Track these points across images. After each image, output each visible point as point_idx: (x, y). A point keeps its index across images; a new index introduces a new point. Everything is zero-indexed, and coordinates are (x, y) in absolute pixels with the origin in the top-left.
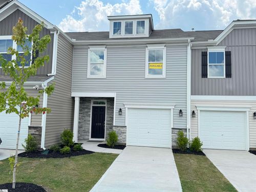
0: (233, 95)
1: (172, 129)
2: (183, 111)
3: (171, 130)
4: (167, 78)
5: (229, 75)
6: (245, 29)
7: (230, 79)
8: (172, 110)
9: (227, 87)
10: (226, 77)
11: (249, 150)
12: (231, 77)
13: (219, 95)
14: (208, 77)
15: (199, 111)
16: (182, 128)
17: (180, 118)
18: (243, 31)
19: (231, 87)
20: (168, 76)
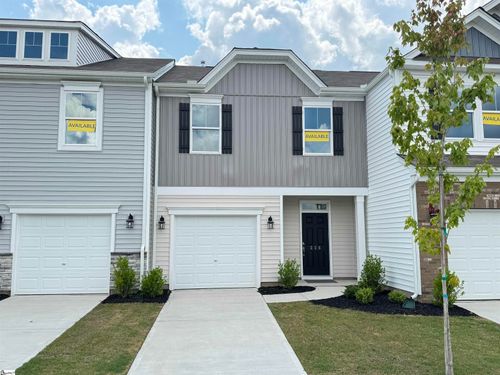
0: (234, 185)
1: (112, 254)
2: (135, 218)
3: (110, 257)
4: (105, 152)
5: (227, 148)
6: (251, 64)
7: (230, 156)
8: (113, 216)
9: (225, 171)
10: (223, 152)
11: (259, 286)
12: (231, 153)
13: (204, 185)
14: (191, 151)
15: (173, 217)
16: (132, 251)
17: (128, 232)
18: (248, 69)
19: (231, 172)
20: (105, 147)
